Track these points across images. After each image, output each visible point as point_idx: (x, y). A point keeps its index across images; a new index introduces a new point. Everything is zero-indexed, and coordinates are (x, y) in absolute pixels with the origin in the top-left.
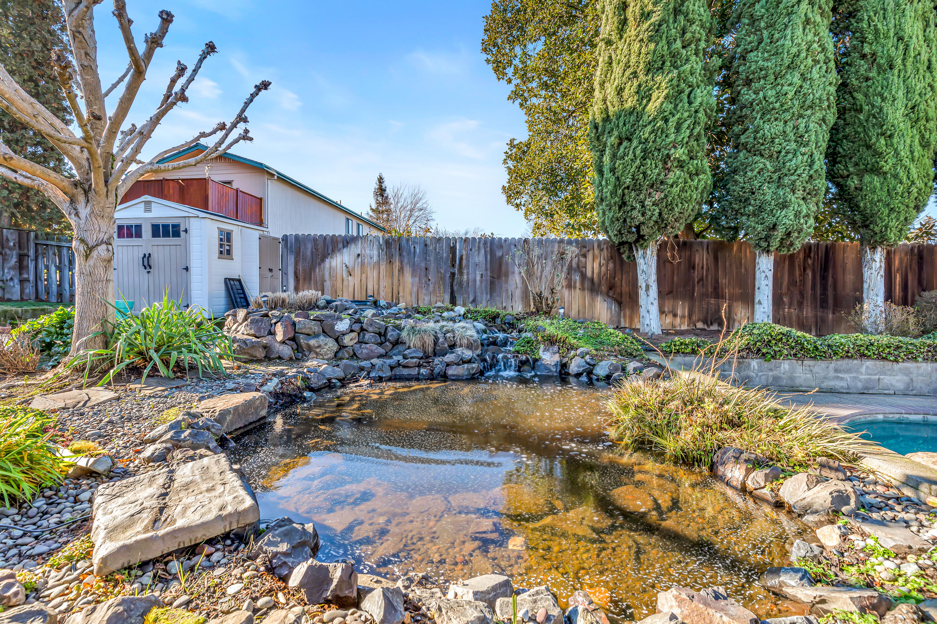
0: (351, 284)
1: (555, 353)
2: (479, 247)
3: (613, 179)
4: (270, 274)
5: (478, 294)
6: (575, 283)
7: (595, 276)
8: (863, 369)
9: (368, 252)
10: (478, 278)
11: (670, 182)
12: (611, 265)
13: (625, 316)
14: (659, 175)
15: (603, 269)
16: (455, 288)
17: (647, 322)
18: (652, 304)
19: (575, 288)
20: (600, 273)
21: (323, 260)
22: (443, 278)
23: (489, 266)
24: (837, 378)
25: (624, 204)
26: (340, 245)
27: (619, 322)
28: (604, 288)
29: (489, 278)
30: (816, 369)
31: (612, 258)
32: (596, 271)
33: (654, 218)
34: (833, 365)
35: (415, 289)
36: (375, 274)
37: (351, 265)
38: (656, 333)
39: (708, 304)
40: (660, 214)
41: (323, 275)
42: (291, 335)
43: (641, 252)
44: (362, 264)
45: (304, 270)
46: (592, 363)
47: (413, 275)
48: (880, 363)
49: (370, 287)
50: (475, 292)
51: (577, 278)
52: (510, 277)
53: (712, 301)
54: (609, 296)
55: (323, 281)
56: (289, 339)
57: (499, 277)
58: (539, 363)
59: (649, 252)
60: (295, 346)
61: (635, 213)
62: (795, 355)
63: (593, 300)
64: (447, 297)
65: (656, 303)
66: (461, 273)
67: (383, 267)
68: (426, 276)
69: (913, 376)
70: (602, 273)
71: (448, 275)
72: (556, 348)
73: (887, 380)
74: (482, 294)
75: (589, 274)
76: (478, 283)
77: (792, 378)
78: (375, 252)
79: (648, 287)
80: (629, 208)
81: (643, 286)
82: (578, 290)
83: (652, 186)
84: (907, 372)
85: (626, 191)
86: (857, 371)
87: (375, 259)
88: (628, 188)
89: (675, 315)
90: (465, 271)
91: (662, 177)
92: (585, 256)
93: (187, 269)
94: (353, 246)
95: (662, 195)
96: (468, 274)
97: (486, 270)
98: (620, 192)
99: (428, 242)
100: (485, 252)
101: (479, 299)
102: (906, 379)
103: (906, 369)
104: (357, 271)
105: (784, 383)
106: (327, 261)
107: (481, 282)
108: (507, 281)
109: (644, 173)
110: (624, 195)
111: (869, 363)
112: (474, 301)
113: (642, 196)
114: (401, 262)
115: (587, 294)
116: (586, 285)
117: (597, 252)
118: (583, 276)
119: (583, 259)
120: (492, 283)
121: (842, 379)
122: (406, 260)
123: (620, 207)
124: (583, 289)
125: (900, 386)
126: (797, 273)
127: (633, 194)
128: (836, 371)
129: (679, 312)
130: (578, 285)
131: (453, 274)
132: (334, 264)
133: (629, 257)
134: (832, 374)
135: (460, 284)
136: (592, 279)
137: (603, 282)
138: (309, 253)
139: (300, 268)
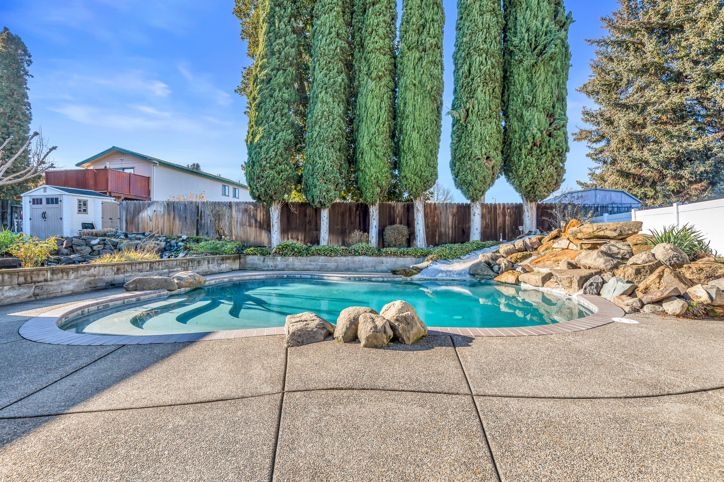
0: (151, 226)
4: (110, 221)
5: (209, 230)
7: (261, 220)
8: (320, 261)
9: (159, 209)
11: (265, 176)
15: (265, 216)
16: (199, 227)
18: (274, 233)
21: (139, 214)
22: (193, 222)
24: (310, 264)
26: (147, 206)
28: (266, 226)
30: (302, 261)
32: (262, 217)
34: (309, 258)
35: (180, 228)
36: (162, 220)
37: (151, 215)
39: (313, 233)
41: (138, 221)
42: (70, 245)
44: (156, 215)
45: (130, 219)
47: (180, 220)
48: (326, 257)
49: (160, 227)
50: (208, 229)
51: (253, 221)
53: (315, 232)
55: (138, 224)
62: (293, 254)
63: (261, 233)
64: (195, 232)
66: (201, 219)
67: (166, 217)
68: (186, 221)
69: (339, 263)
71: (196, 220)
73: (329, 265)
75: (259, 219)
76: (209, 224)
77: (293, 265)
78: (162, 209)
82: (253, 227)
84: (336, 261)
86: (318, 261)
87: (162, 212)
89: (298, 240)
90: (203, 218)
92: (256, 210)
93: (61, 219)
94: (152, 206)
96: (204, 220)
99: (187, 204)
100: (212, 208)
102: (336, 264)
103: (336, 260)
104: (154, 219)
105: (290, 267)
106: (140, 214)
111: (322, 258)
112: (208, 233)
113: (255, 183)
114: (174, 214)
115: (258, 229)
116: (258, 224)
117: (262, 208)
118: (256, 220)
119: (255, 212)
121: (312, 265)
122: (176, 213)
124: (256, 227)
125: (334, 267)
126: (353, 218)
128: (310, 261)
129: (300, 238)
130: (254, 225)
131: (198, 220)
132: (143, 215)
134: (308, 263)
135: (201, 225)
136: (260, 222)
137: (265, 223)
138: (132, 210)
139: (128, 217)
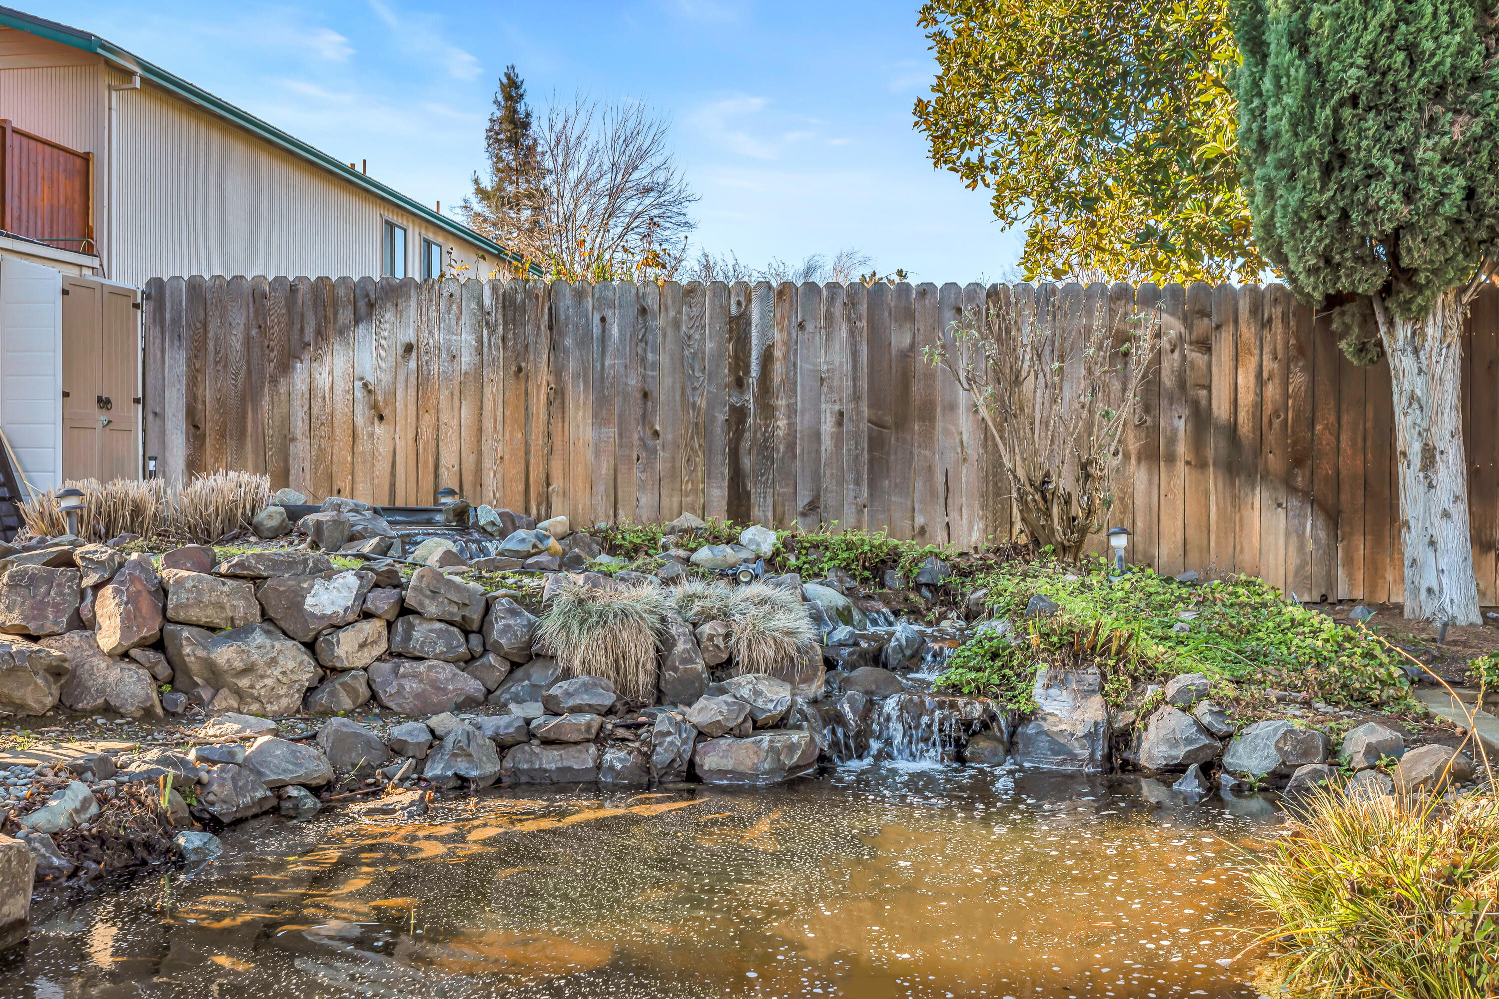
0: (383, 450)
1: (1087, 694)
2: (829, 318)
3: (1299, 72)
4: (102, 417)
5: (828, 483)
6: (1172, 441)
7: (1242, 416)
9: (440, 335)
10: (827, 427)
12: (1298, 379)
13: (1349, 562)
14: (1463, 52)
15: (1272, 391)
16: (747, 463)
17: (1429, 579)
18: (1446, 514)
19: (1171, 459)
20: (1259, 404)
21: (285, 368)
22: (702, 429)
23: (864, 384)
25: (1342, 158)
26: (346, 314)
27: (1331, 581)
28: (1274, 461)
29: (864, 426)
31: (1301, 350)
32: (1246, 398)
33: (1448, 209)
35: (605, 468)
36: (467, 412)
37: (381, 382)
38: (1462, 621)
40: (1470, 194)
41: (286, 420)
42: (149, 631)
43: (1403, 331)
44: (422, 381)
45: (221, 403)
46: (1221, 727)
47: (599, 419)
49: (449, 459)
50: (817, 477)
51: (1177, 423)
52: (940, 424)
54: (1292, 489)
55: (286, 439)
56: (143, 645)
57: (902, 423)
58: (1031, 729)
59: (1432, 331)
60: (163, 670)
61: (1379, 191)
63: (1236, 503)
64: (719, 494)
65: (1460, 512)
66: (767, 410)
67: (492, 391)
68: (645, 419)
70: (1269, 408)
71: (721, 416)
72: (1091, 675)
74: (841, 482)
75: (1221, 410)
76: (827, 443)
78: (467, 338)
79: (1429, 456)
80: (1359, 172)
81: (1416, 449)
82: (1180, 466)
83: (1439, 93)
85: (1347, 113)
87: (467, 359)
88: (1354, 100)
90: (781, 403)
91: (1474, 60)
92: (1205, 345)
94: (389, 315)
95: (1477, 128)
96: (792, 411)
97: (856, 397)
98: (1324, 115)
99: (652, 302)
100: (852, 333)
101: (829, 499)
104: (405, 405)
106: (301, 369)
107: (838, 439)
108: (928, 438)
109: (1411, 50)
110: (1339, 126)
112: (813, 507)
113: (1403, 131)
114: (558, 373)
115: (1214, 480)
116: (1214, 446)
117: (1248, 331)
118: (1200, 417)
119: (1197, 358)
120: (876, 444)
122: (573, 365)
123: (1327, 170)
124: (1199, 463)
127: (1372, 123)
130: (1181, 448)
131: (738, 415)
132: (322, 378)
133: (1361, 349)
135: (765, 448)
136: (1232, 430)
137: (1271, 438)
138: (236, 343)
139: (208, 393)
